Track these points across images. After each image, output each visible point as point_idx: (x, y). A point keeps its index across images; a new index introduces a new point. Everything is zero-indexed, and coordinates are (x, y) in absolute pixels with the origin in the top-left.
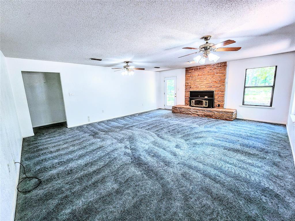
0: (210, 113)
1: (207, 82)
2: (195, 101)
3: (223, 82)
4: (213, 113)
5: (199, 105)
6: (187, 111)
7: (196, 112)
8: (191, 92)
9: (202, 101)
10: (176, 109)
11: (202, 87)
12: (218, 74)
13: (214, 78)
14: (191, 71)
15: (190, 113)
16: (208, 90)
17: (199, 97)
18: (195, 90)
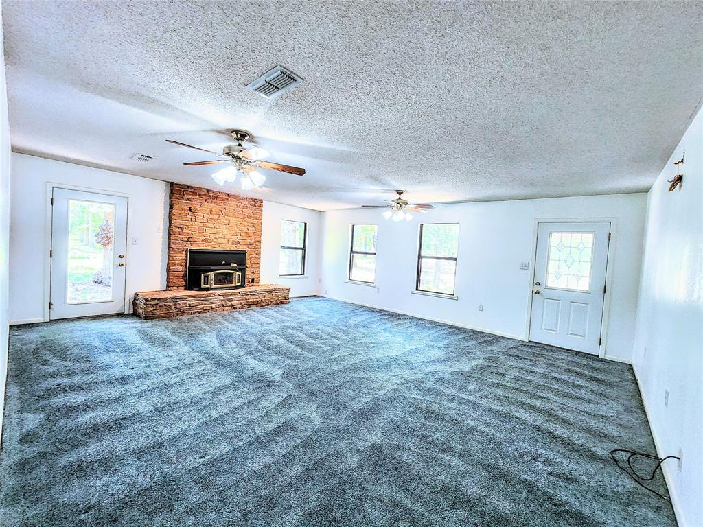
0: (257, 297)
1: (232, 232)
2: (215, 274)
3: (257, 234)
4: (261, 296)
5: (224, 283)
6: (203, 302)
7: (227, 300)
8: (192, 252)
9: (233, 274)
10: (161, 306)
11: (220, 240)
12: (251, 220)
13: (245, 226)
14: (189, 196)
15: (213, 306)
16: (232, 249)
17: (224, 265)
18: (202, 248)
